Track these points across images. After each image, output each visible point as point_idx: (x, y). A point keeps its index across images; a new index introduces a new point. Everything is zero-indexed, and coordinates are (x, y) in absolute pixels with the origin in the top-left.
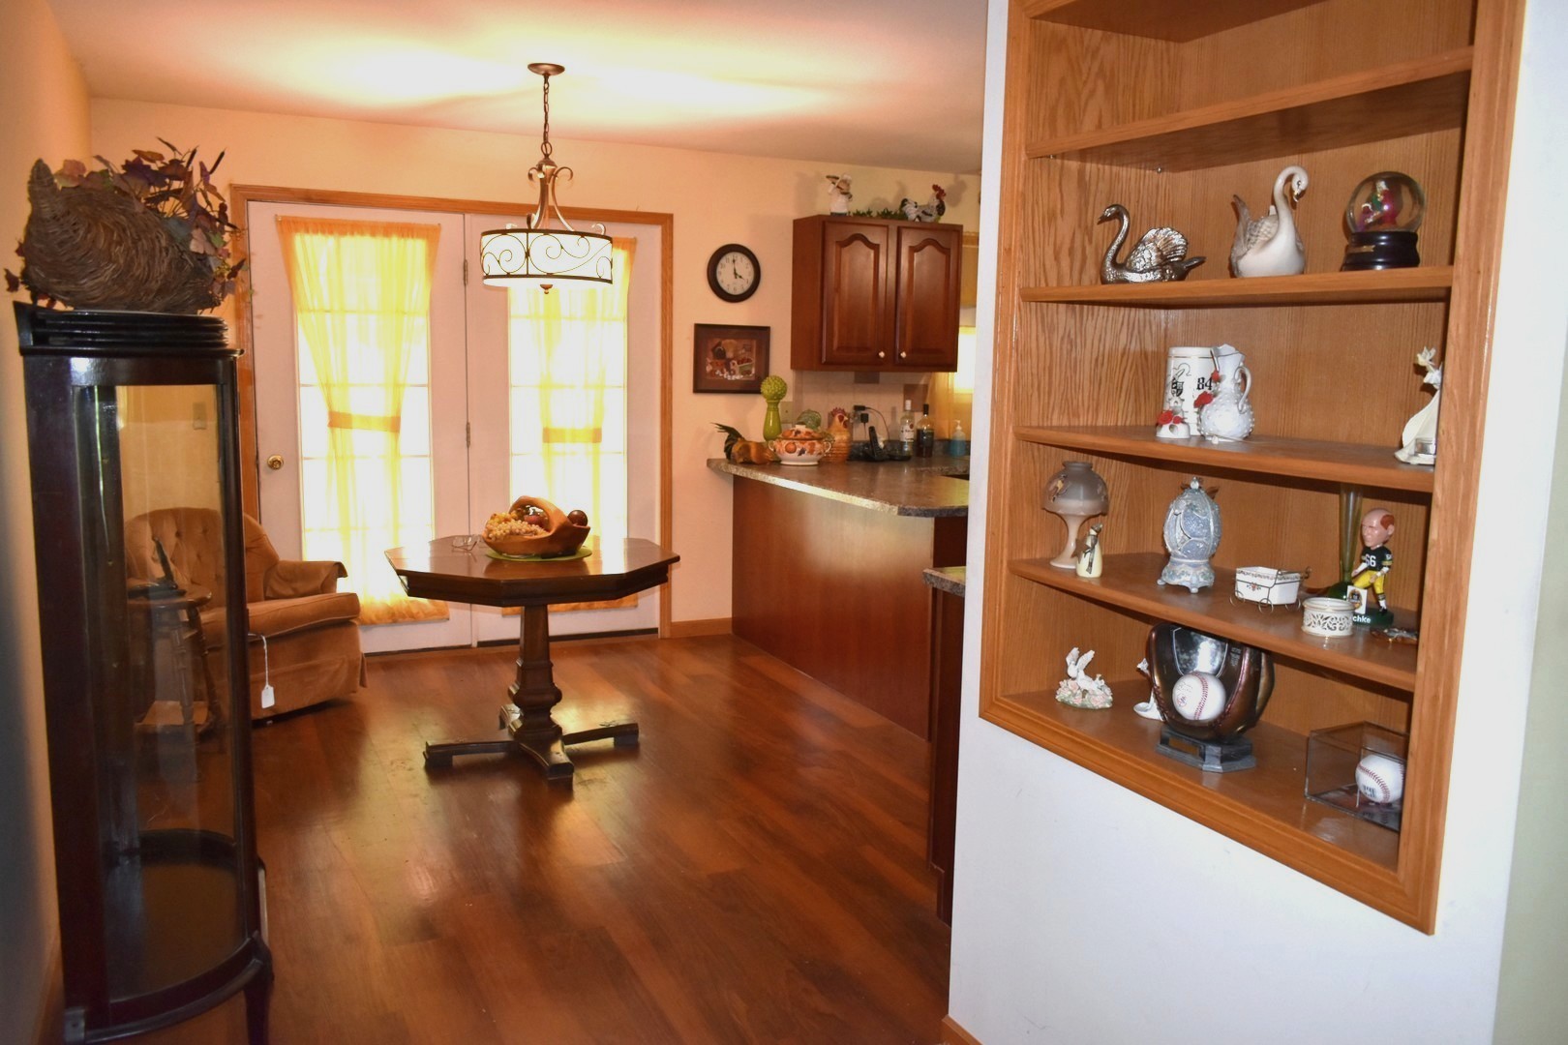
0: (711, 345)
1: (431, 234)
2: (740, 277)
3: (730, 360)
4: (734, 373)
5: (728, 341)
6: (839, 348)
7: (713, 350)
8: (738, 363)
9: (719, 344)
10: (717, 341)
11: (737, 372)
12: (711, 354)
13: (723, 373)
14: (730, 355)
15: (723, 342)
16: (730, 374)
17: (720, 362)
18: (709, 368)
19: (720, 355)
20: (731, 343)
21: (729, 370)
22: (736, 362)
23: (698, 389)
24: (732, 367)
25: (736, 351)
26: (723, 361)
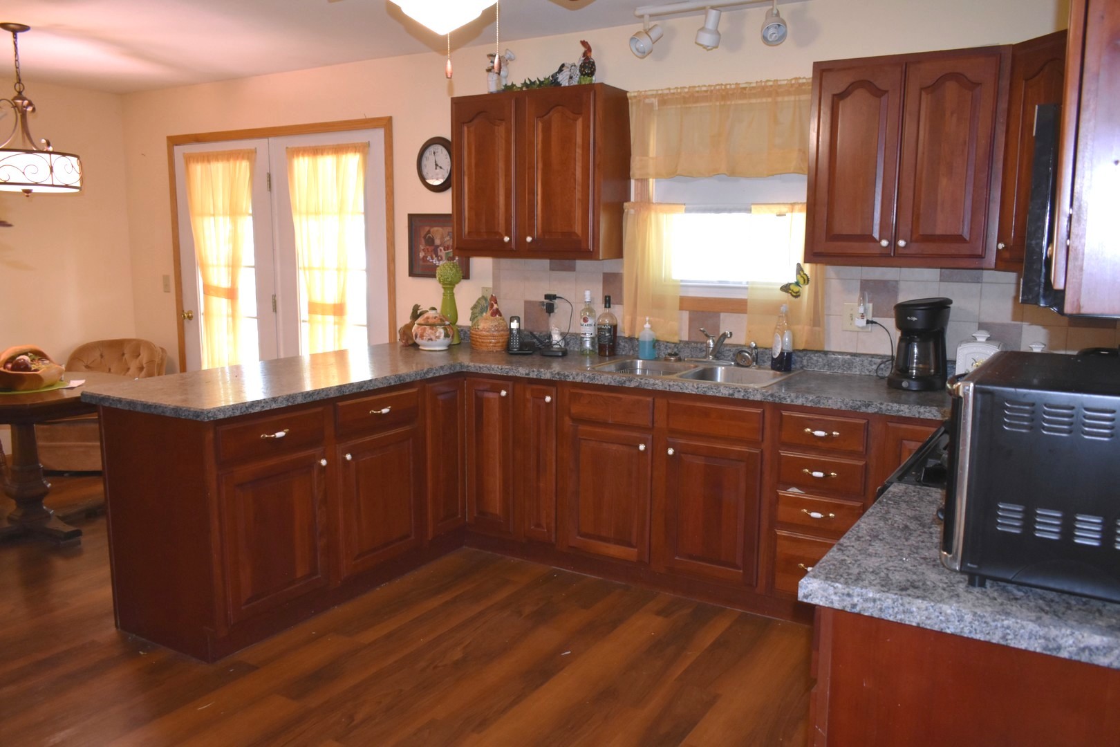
0: (423, 234)
1: (250, 155)
2: (441, 168)
3: (438, 246)
4: (442, 259)
5: (436, 229)
7: (425, 237)
8: (445, 250)
9: (429, 232)
10: (427, 229)
11: (444, 258)
12: (423, 241)
13: (432, 259)
14: (437, 242)
15: (432, 230)
16: (439, 261)
17: (431, 248)
18: (422, 255)
19: (430, 241)
20: (437, 231)
21: (437, 256)
22: (442, 249)
23: (412, 273)
24: (439, 254)
25: (442, 238)
26: (433, 248)
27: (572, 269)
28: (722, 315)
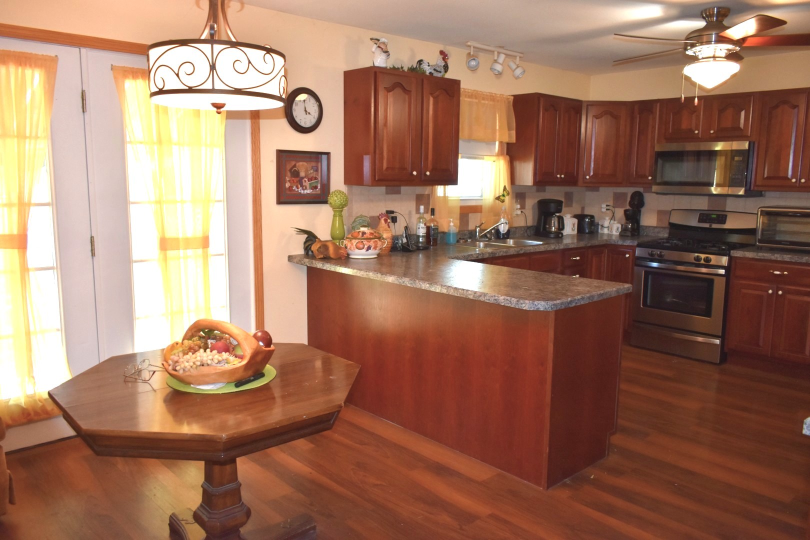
0: (289, 167)
1: (49, 65)
2: (309, 113)
3: (303, 178)
4: (306, 189)
5: (301, 163)
6: (387, 168)
7: (290, 170)
8: (308, 181)
9: (295, 166)
10: (293, 163)
11: (308, 187)
12: (289, 174)
13: (298, 188)
14: (302, 174)
15: (297, 164)
16: (303, 190)
17: (296, 180)
18: (288, 185)
19: (296, 174)
20: (303, 165)
21: (302, 186)
22: (307, 180)
23: (281, 201)
24: (304, 184)
25: (307, 171)
26: (298, 179)
27: (399, 192)
28: (470, 215)
